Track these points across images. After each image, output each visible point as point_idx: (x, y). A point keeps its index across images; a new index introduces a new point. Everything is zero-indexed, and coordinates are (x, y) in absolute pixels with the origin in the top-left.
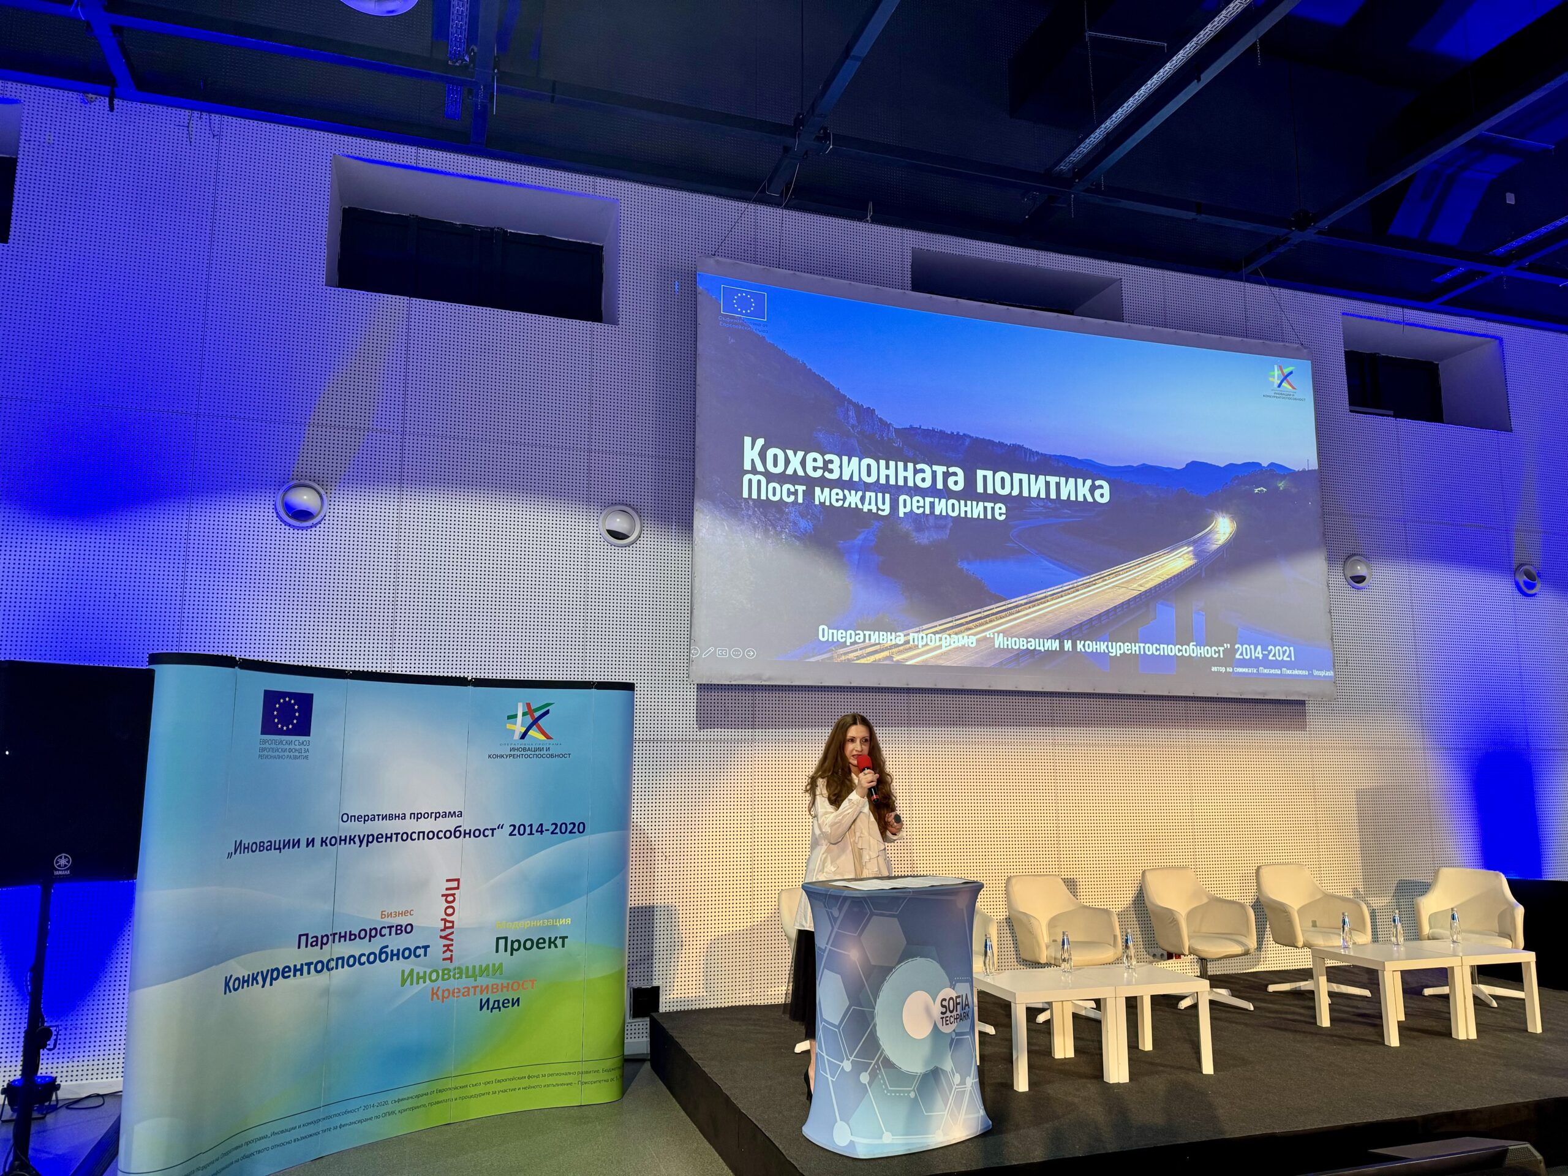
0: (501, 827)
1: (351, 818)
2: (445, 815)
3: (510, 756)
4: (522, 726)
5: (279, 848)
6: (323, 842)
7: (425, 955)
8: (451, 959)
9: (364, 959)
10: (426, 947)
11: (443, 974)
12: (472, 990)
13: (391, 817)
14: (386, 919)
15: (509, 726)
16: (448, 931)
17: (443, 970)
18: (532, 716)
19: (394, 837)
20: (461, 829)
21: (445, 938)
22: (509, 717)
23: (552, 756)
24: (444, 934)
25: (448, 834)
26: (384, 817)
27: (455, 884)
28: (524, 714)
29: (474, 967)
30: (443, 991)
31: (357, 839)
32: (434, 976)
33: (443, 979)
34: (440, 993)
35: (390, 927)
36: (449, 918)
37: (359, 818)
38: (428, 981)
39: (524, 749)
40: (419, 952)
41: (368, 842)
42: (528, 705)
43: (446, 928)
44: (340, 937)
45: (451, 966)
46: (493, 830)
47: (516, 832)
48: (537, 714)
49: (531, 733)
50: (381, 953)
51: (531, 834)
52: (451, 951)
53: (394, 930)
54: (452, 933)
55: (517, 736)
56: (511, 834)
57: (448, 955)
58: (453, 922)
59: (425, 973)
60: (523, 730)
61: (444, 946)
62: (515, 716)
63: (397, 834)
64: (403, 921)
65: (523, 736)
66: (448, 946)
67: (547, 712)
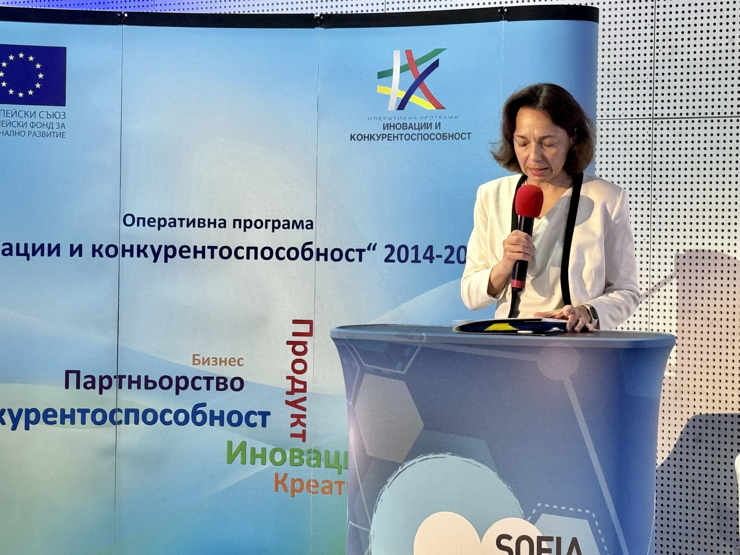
0: (372, 247)
1: (137, 221)
2: (287, 225)
3: (383, 136)
4: (400, 88)
5: (26, 254)
6: (95, 251)
7: (264, 425)
8: (303, 436)
9: (169, 417)
10: (265, 414)
11: (292, 457)
12: (335, 487)
13: (201, 223)
14: (201, 367)
15: (381, 89)
16: (298, 396)
17: (292, 451)
18: (415, 72)
19: (208, 252)
20: (313, 247)
21: (294, 404)
22: (381, 75)
23: (444, 136)
24: (292, 398)
25: (293, 254)
26: (191, 223)
27: (305, 328)
28: (403, 69)
29: (337, 454)
30: (293, 481)
31: (149, 251)
32: (278, 457)
33: (292, 464)
34: (288, 483)
35: (208, 379)
36: (298, 377)
37: (150, 222)
38: (269, 463)
39: (404, 126)
40: (253, 419)
41: (166, 256)
42: (409, 53)
43: (294, 391)
44: (131, 382)
45: (304, 447)
46: (361, 251)
47: (394, 257)
48: (422, 69)
49: (414, 99)
50: (195, 412)
51: (416, 261)
52: (304, 425)
53: (213, 383)
54: (304, 399)
55: (393, 105)
56: (387, 260)
57: (298, 429)
58: (304, 383)
59: (264, 450)
60: (402, 94)
61: (293, 416)
62: (389, 73)
63: (213, 248)
64: (229, 372)
65: (402, 105)
66: (299, 417)
67: (436, 65)
